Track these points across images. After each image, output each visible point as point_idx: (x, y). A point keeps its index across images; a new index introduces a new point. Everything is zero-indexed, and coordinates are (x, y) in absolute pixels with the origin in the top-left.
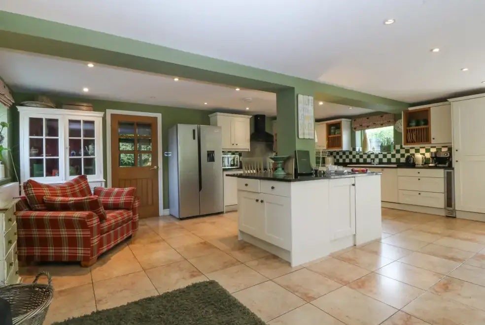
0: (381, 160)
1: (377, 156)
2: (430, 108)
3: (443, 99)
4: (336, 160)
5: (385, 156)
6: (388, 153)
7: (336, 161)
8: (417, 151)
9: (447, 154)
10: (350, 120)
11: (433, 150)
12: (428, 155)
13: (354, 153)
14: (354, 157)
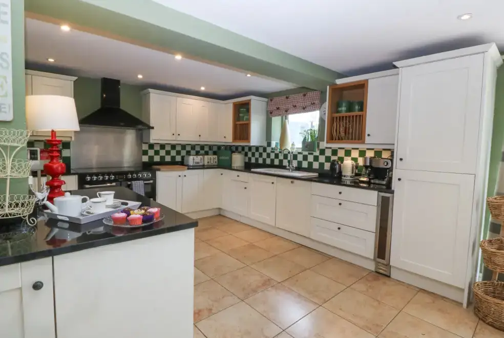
0: (300, 163)
1: (295, 157)
2: (367, 81)
3: (387, 66)
4: (247, 158)
5: (305, 158)
6: (309, 154)
7: (247, 161)
8: (348, 153)
9: (387, 164)
10: (266, 100)
11: (370, 154)
12: (361, 162)
13: (269, 150)
14: (268, 155)
